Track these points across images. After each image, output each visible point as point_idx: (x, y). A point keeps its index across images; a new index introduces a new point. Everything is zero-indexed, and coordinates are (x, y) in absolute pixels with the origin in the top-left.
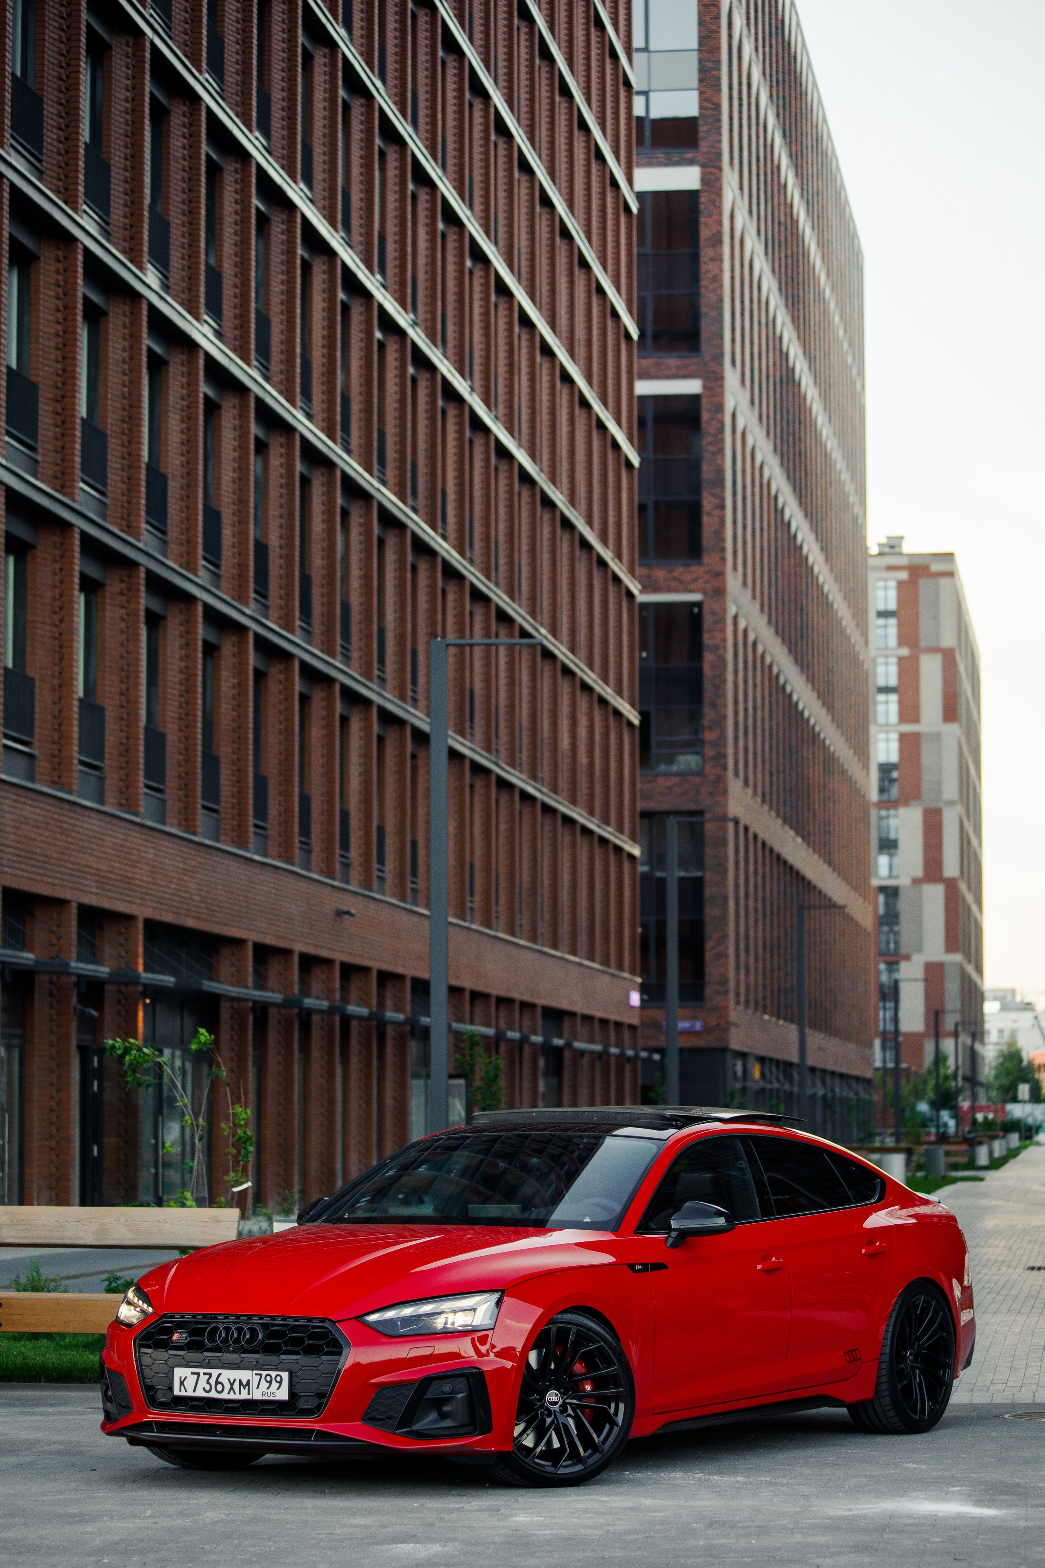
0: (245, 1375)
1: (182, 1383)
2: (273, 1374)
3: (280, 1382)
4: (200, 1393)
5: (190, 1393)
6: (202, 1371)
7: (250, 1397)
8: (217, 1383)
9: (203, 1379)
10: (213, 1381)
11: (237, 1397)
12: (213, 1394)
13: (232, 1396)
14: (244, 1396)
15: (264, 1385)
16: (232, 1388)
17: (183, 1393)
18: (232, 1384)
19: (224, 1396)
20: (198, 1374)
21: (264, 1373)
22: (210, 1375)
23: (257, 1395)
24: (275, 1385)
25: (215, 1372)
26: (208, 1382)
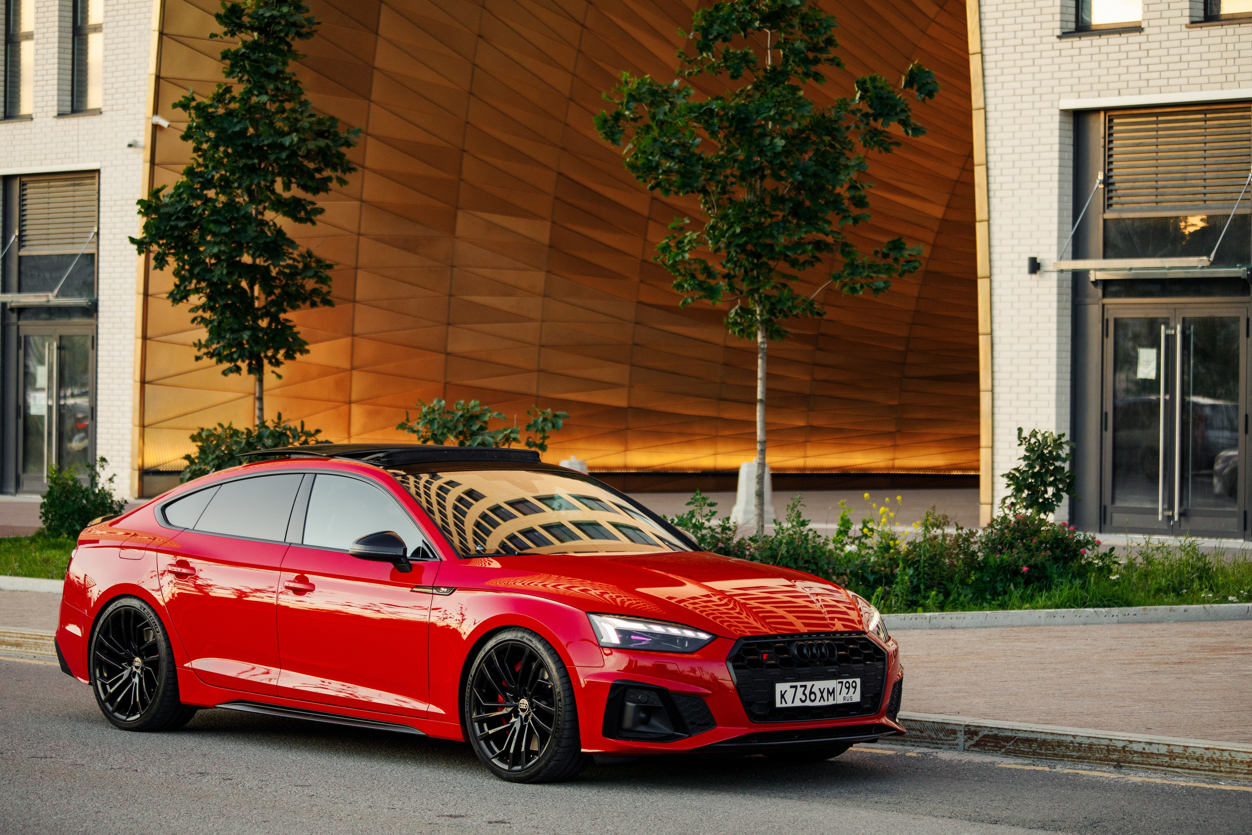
0: (831, 684)
1: (782, 696)
2: (851, 681)
3: (855, 688)
4: (798, 703)
5: (789, 704)
6: (798, 684)
7: (835, 702)
8: (811, 693)
9: (800, 690)
10: (807, 692)
11: (826, 703)
12: (808, 703)
13: (822, 703)
14: (831, 702)
15: (845, 690)
16: (822, 697)
17: (784, 705)
18: (822, 693)
19: (817, 703)
20: (796, 687)
21: (845, 681)
22: (805, 686)
23: (840, 700)
24: (852, 690)
25: (809, 684)
26: (804, 694)
